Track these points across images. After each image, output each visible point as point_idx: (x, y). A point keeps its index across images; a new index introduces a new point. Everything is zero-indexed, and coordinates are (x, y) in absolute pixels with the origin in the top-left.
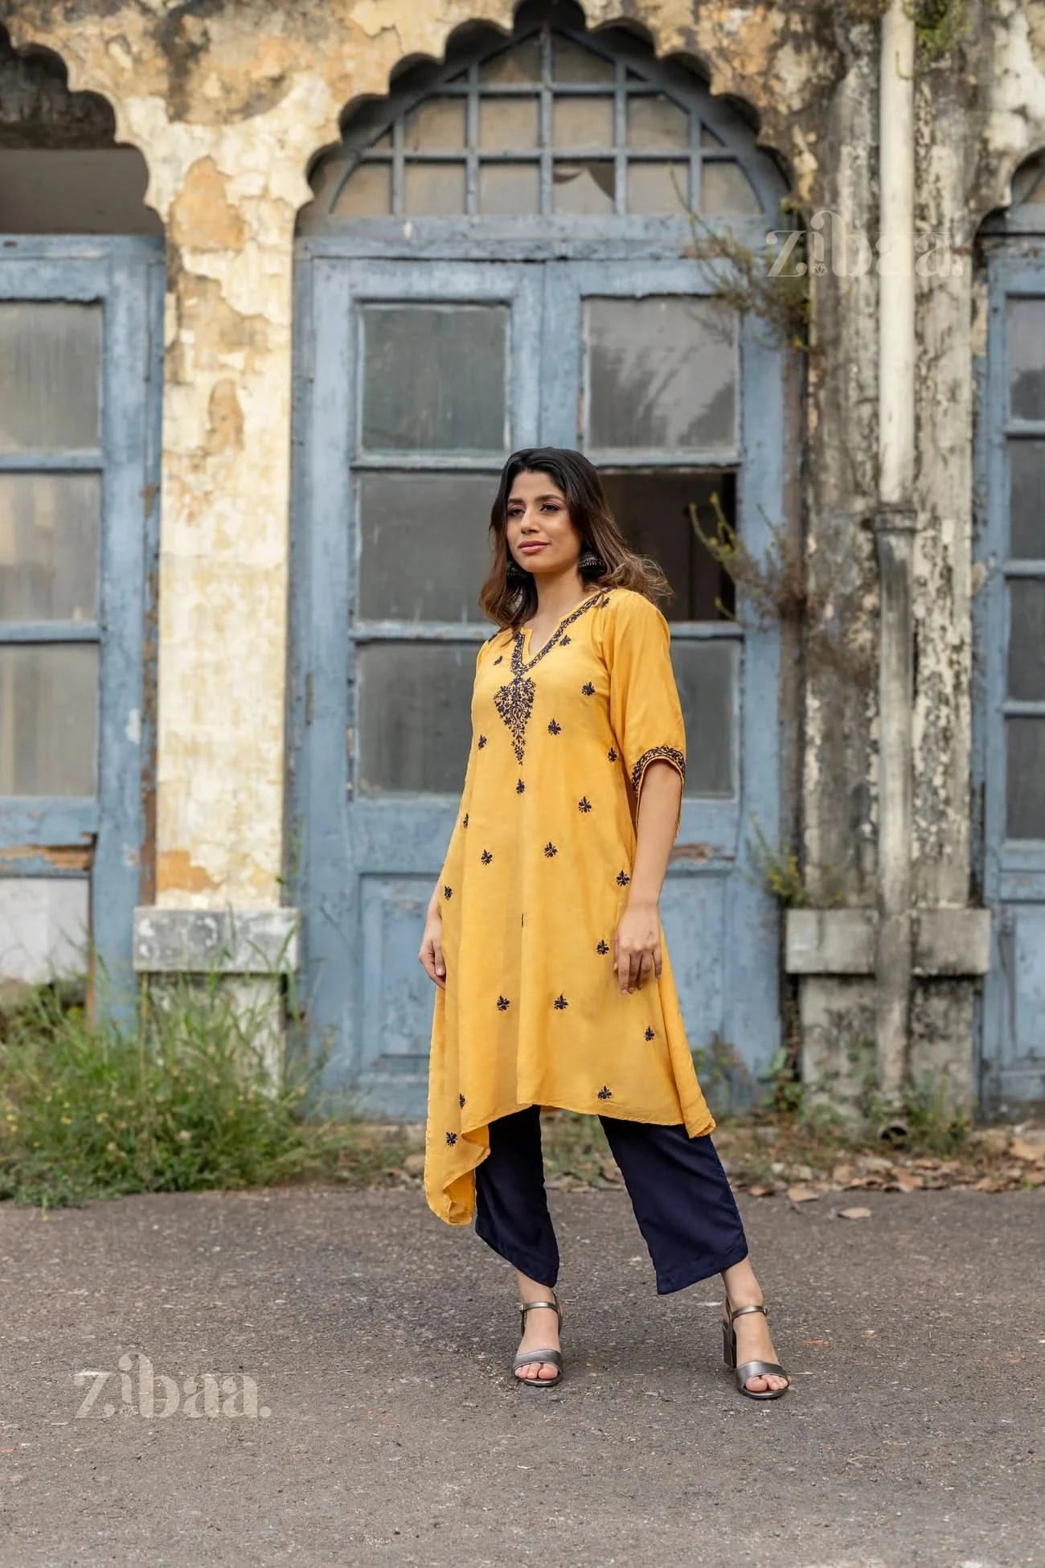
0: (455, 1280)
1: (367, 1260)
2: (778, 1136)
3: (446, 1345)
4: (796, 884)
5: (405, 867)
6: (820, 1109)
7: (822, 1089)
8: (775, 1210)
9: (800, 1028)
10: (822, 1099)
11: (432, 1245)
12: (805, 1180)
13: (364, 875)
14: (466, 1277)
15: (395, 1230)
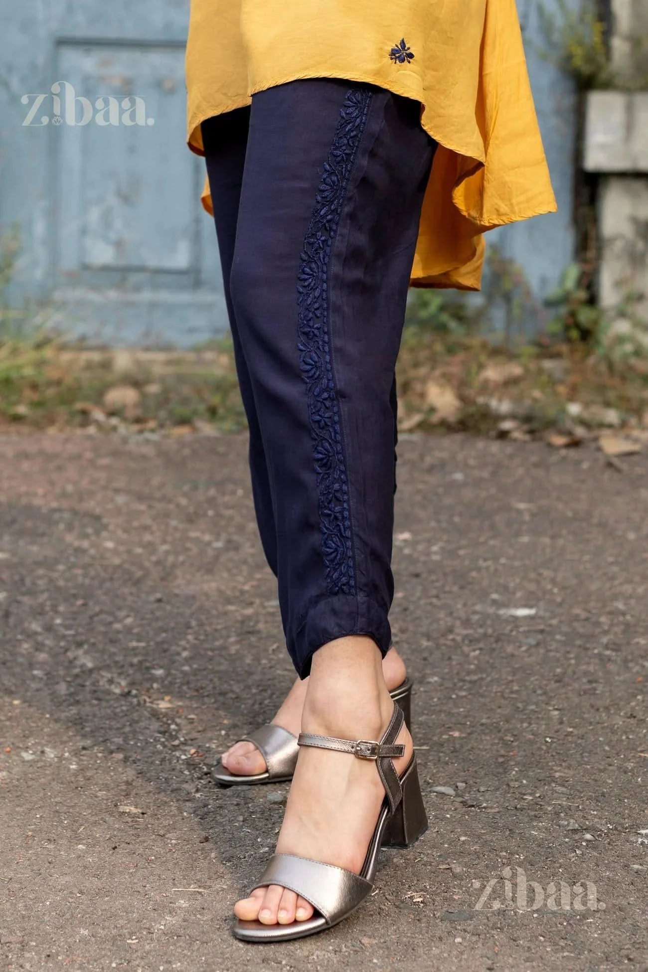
0: (142, 567)
1: (21, 533)
2: (567, 372)
3: (111, 681)
4: (601, 59)
5: (112, 33)
6: (620, 340)
7: (622, 314)
8: (585, 465)
9: (599, 238)
10: (622, 327)
11: (118, 511)
12: (610, 426)
13: (62, 42)
14: (158, 563)
15: (70, 488)
